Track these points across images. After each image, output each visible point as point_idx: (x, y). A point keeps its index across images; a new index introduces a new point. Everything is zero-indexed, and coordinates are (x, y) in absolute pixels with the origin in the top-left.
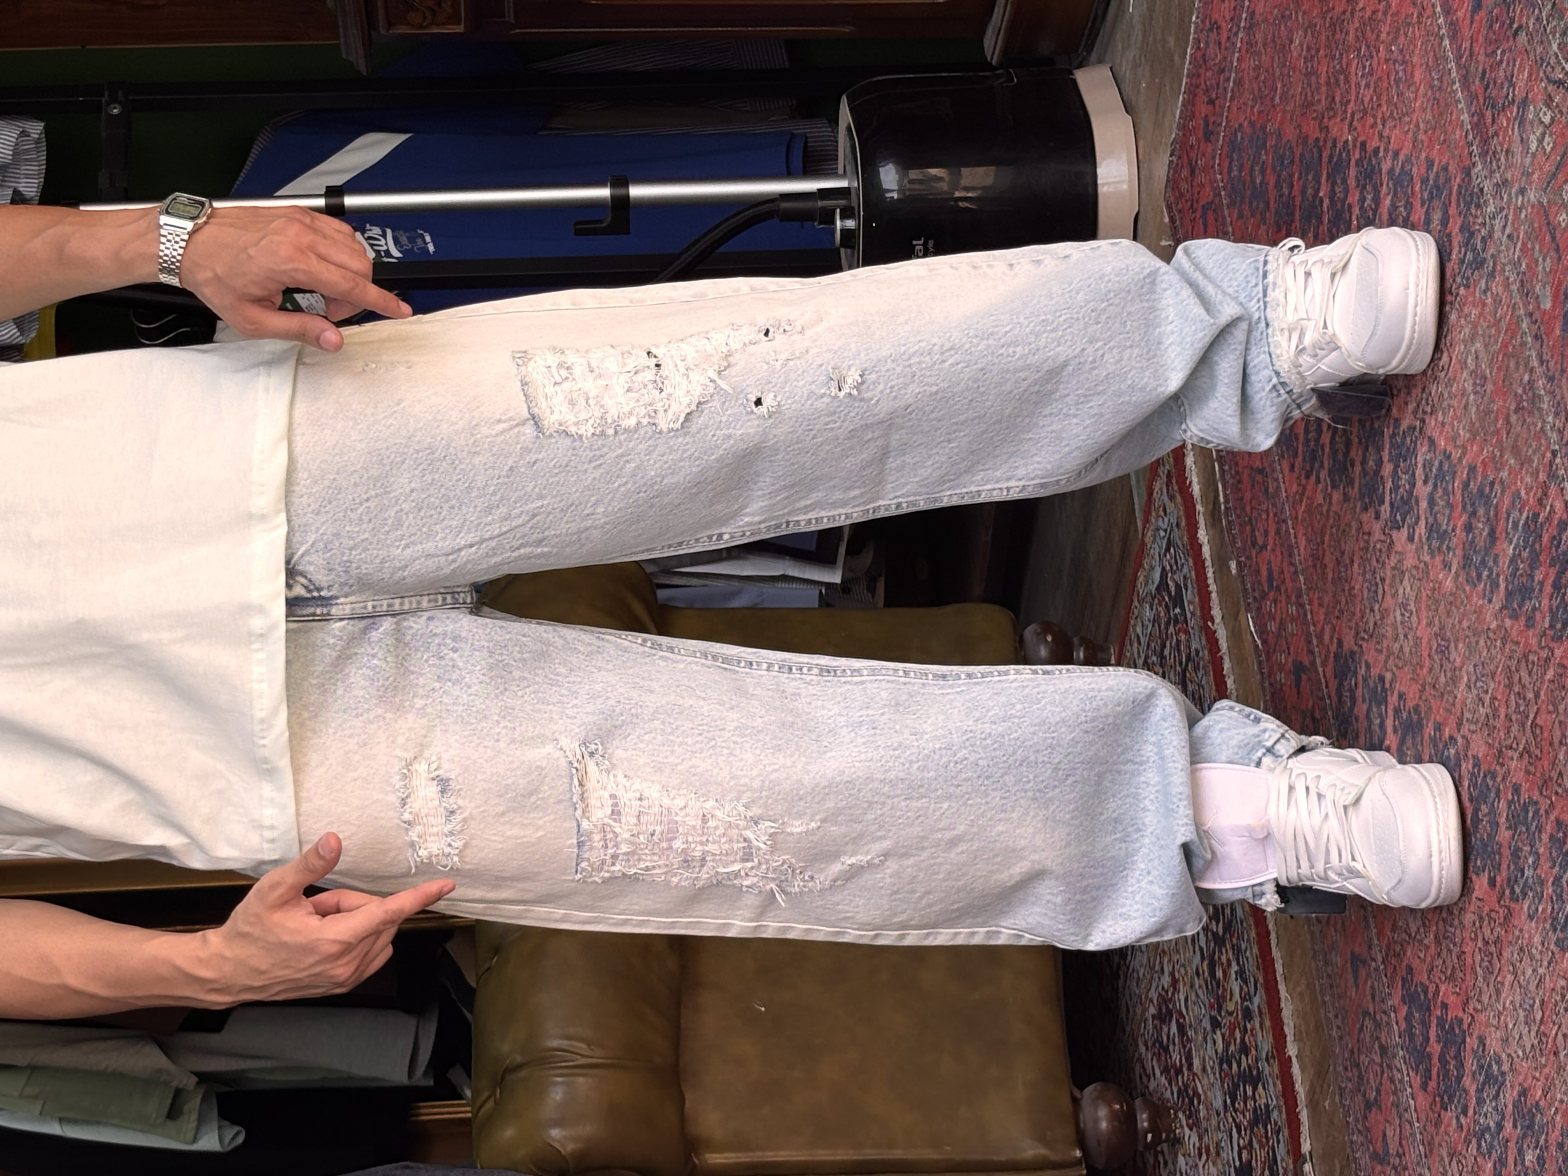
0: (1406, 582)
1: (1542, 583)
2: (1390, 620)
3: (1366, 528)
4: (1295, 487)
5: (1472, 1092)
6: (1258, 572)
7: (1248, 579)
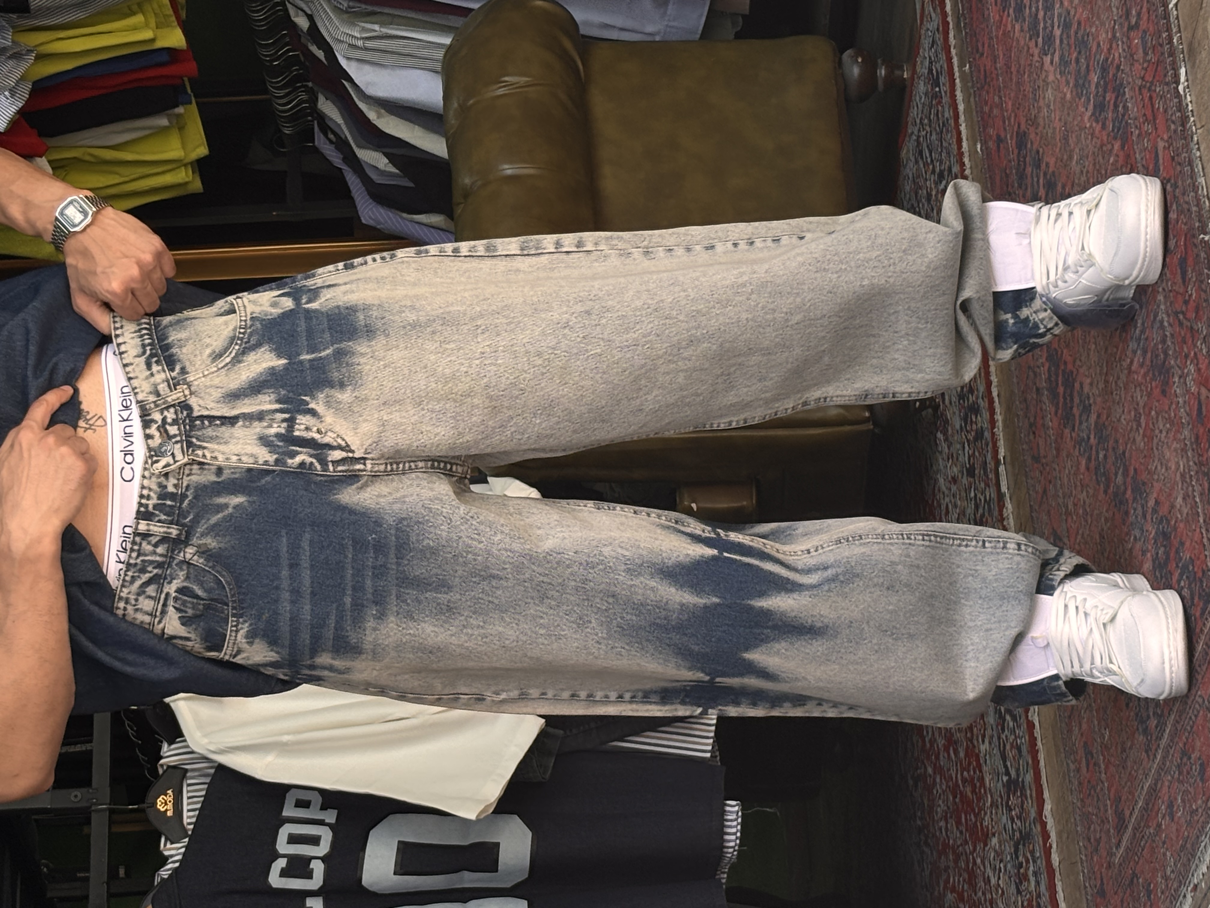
0: (1050, 91)
1: (1109, 102)
2: (1042, 115)
3: (1031, 51)
4: (997, 17)
5: (1077, 417)
6: (979, 71)
7: (974, 74)
